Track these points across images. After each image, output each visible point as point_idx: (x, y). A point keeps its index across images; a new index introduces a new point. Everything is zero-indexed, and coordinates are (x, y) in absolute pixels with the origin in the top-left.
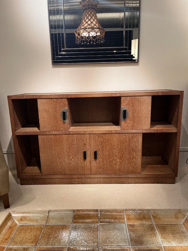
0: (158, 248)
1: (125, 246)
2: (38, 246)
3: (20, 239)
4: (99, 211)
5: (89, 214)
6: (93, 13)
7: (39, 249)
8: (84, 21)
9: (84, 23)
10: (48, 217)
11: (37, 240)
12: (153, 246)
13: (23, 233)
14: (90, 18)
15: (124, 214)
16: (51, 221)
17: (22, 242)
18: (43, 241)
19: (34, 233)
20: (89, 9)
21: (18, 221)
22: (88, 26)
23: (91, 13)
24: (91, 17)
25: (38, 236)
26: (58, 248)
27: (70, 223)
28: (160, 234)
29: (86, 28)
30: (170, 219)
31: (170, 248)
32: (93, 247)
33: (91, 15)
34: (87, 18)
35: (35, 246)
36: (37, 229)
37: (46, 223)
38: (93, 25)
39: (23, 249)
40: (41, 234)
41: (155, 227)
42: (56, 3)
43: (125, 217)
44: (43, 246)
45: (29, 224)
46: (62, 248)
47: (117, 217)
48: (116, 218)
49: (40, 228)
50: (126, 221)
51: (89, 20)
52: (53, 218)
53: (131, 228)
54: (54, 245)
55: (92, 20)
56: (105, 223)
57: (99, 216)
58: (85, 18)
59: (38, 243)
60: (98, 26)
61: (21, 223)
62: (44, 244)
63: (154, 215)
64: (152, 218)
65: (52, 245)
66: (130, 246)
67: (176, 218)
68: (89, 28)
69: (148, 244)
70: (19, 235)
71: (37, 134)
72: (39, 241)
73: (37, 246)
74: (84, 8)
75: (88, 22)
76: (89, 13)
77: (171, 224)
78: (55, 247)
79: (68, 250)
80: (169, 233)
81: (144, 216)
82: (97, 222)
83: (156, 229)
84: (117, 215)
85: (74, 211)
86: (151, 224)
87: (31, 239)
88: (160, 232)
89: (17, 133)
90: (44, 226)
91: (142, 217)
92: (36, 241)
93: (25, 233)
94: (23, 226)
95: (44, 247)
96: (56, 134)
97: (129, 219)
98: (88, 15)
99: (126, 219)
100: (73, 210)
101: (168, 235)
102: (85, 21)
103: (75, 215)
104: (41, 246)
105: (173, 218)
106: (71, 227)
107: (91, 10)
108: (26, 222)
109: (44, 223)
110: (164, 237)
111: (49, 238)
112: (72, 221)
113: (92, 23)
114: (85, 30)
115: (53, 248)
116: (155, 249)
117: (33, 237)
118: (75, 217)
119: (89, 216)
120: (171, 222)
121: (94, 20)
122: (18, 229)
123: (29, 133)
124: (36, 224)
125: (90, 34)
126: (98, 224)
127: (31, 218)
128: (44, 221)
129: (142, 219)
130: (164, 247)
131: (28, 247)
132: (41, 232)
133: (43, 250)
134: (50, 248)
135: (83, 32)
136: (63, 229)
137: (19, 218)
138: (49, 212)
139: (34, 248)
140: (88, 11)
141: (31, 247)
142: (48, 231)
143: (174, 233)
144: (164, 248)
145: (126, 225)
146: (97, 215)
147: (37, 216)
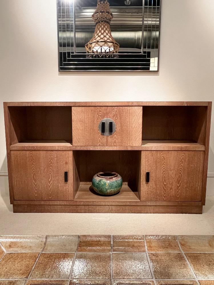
0: (191, 283)
1: (148, 280)
2: (30, 278)
3: (6, 270)
4: (112, 237)
5: (99, 241)
6: (106, 27)
7: (31, 283)
8: (96, 35)
9: (96, 37)
10: (45, 244)
11: (29, 271)
12: (184, 280)
13: (11, 263)
14: (102, 31)
15: (144, 241)
16: (49, 248)
17: (9, 274)
18: (37, 273)
19: (25, 262)
20: (102, 23)
21: (6, 247)
22: (100, 39)
23: (104, 27)
24: (105, 31)
25: (30, 266)
26: (57, 281)
27: (74, 251)
28: (192, 265)
29: (99, 42)
30: (203, 248)
31: (207, 282)
32: (104, 280)
33: (105, 29)
34: (100, 32)
35: (26, 279)
36: (31, 257)
37: (43, 251)
38: (106, 39)
39: (9, 282)
40: (35, 264)
41: (185, 257)
42: (67, 17)
43: (146, 245)
44: (36, 279)
45: (20, 252)
46: (62, 281)
47: (136, 245)
48: (133, 246)
49: (34, 257)
50: (147, 250)
51: (102, 34)
52: (52, 246)
53: (154, 258)
54: (52, 277)
55: (105, 34)
56: (120, 251)
57: (112, 243)
58: (97, 32)
59: (30, 275)
60: (111, 40)
61: (9, 250)
62: (39, 276)
63: (183, 243)
64: (180, 246)
65: (48, 278)
66: (154, 280)
67: (211, 246)
68: (101, 42)
69: (177, 277)
70: (5, 265)
71: (37, 149)
72: (31, 272)
73: (28, 278)
74: (97, 21)
75: (100, 35)
76: (102, 26)
77: (205, 254)
78: (52, 279)
79: (69, 284)
80: (204, 264)
81: (169, 244)
82: (110, 250)
83: (186, 259)
84: (134, 242)
85: (79, 237)
86: (179, 254)
87: (21, 270)
88: (191, 262)
89: (13, 147)
90: (40, 254)
91: (168, 245)
92: (27, 273)
93: (14, 263)
94: (12, 253)
95: (38, 279)
96: (59, 149)
97: (150, 247)
98: (100, 29)
99: (146, 247)
100: (77, 236)
101: (202, 266)
102: (98, 34)
103: (80, 242)
104: (34, 279)
105: (207, 246)
106: (75, 256)
107: (105, 24)
108: (16, 249)
109: (39, 251)
110: (198, 269)
111: (45, 268)
112: (77, 250)
113: (105, 36)
114: (97, 43)
115: (51, 281)
116: (187, 283)
117: (23, 268)
118: (81, 244)
119: (99, 243)
120: (205, 252)
121: (107, 34)
122: (4, 258)
123: (27, 148)
124: (30, 252)
125: (102, 48)
126: (110, 253)
127: (24, 245)
128: (39, 249)
129: (167, 248)
130: (199, 281)
131: (16, 279)
132: (35, 261)
133: (36, 283)
134: (46, 281)
135: (95, 46)
136: (64, 258)
137: (8, 245)
138: (46, 238)
139: (24, 282)
140: (101, 25)
141: (20, 279)
142: (45, 261)
143: (210, 264)
144: (199, 283)
145: (148, 254)
146: (109, 242)
147: (31, 243)
